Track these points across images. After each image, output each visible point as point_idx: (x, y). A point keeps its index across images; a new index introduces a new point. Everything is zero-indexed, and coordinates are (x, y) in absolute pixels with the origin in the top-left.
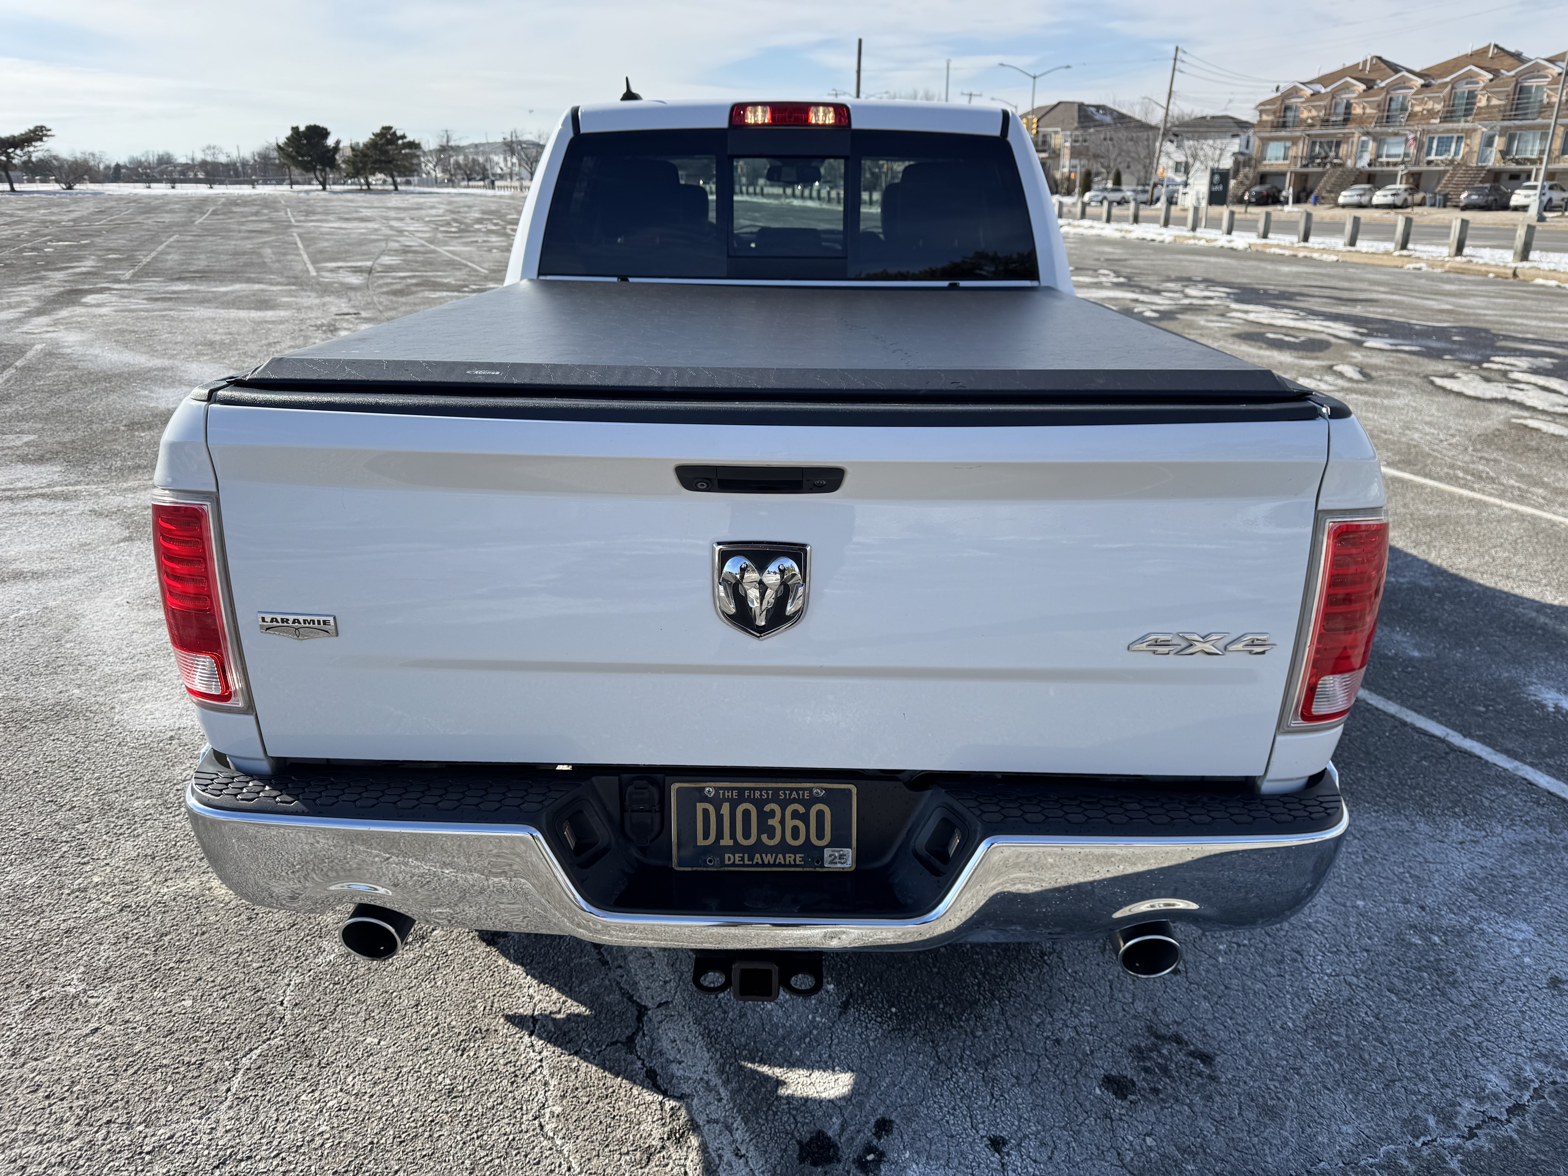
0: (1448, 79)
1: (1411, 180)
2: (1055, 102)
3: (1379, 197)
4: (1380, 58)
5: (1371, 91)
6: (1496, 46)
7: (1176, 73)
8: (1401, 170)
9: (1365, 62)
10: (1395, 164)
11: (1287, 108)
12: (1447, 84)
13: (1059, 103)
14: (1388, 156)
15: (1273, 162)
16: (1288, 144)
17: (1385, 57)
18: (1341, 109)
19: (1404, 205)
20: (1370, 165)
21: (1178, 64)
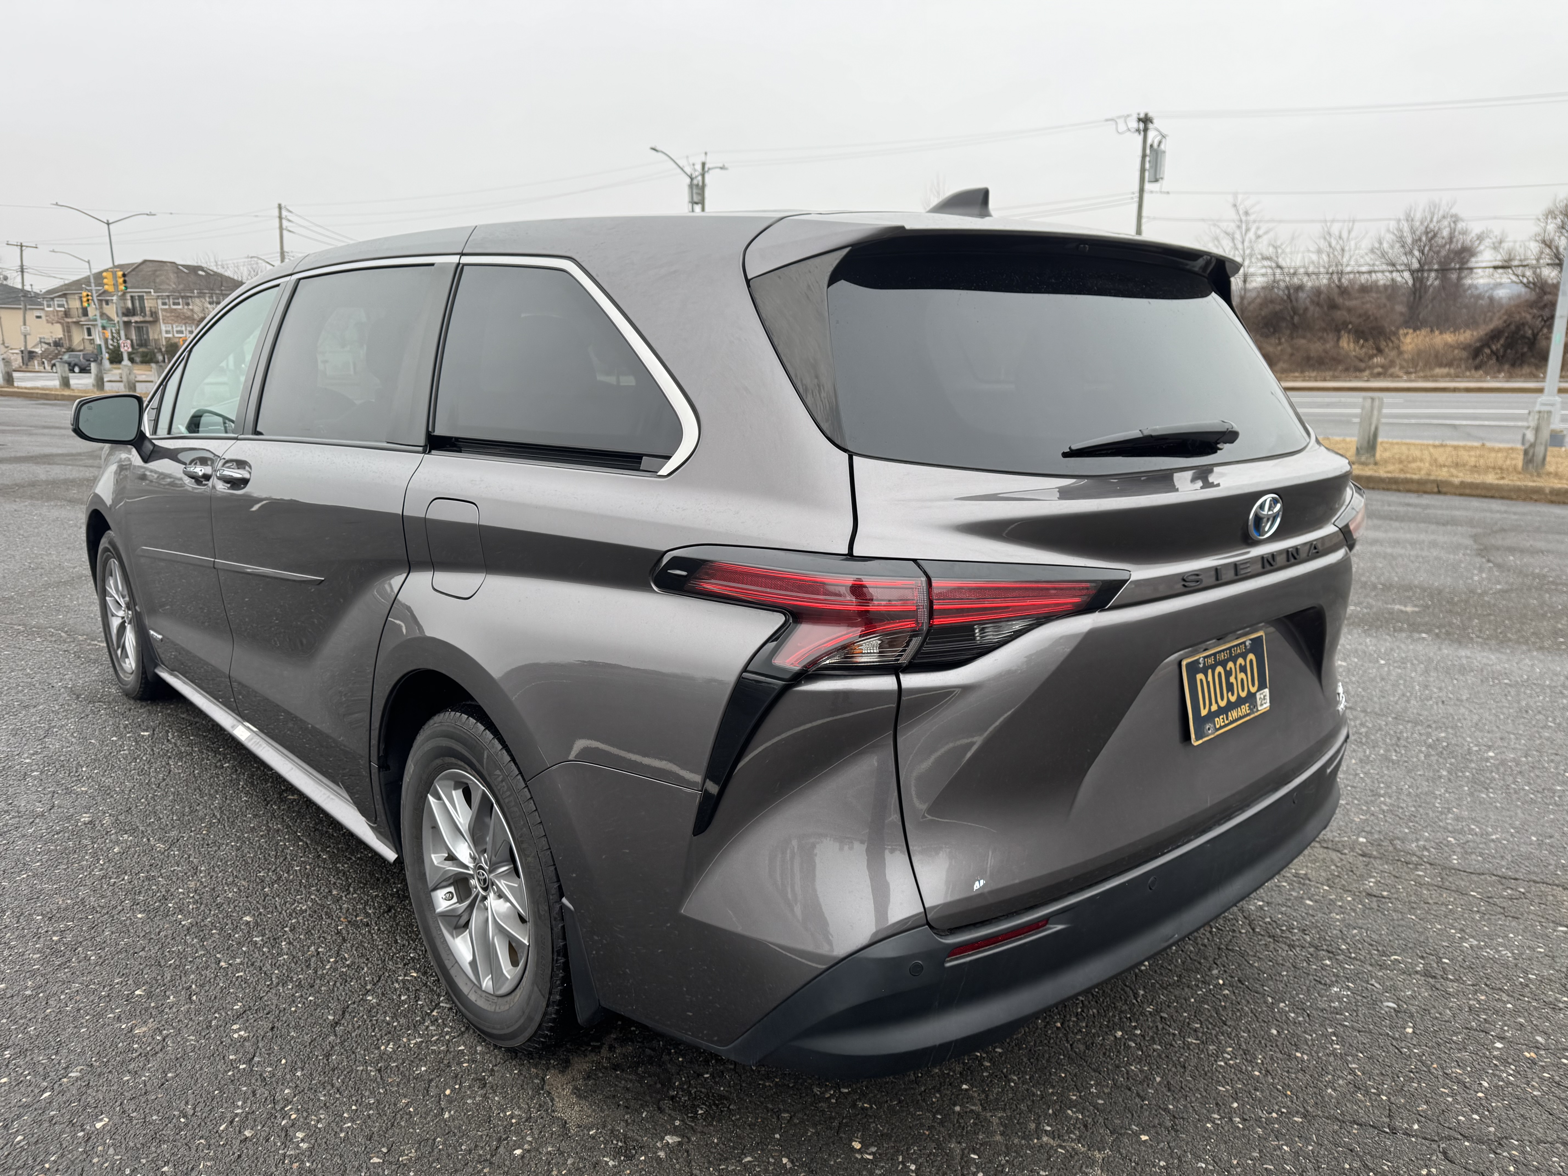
2: (139, 260)
7: (285, 233)
13: (145, 262)
21: (285, 223)
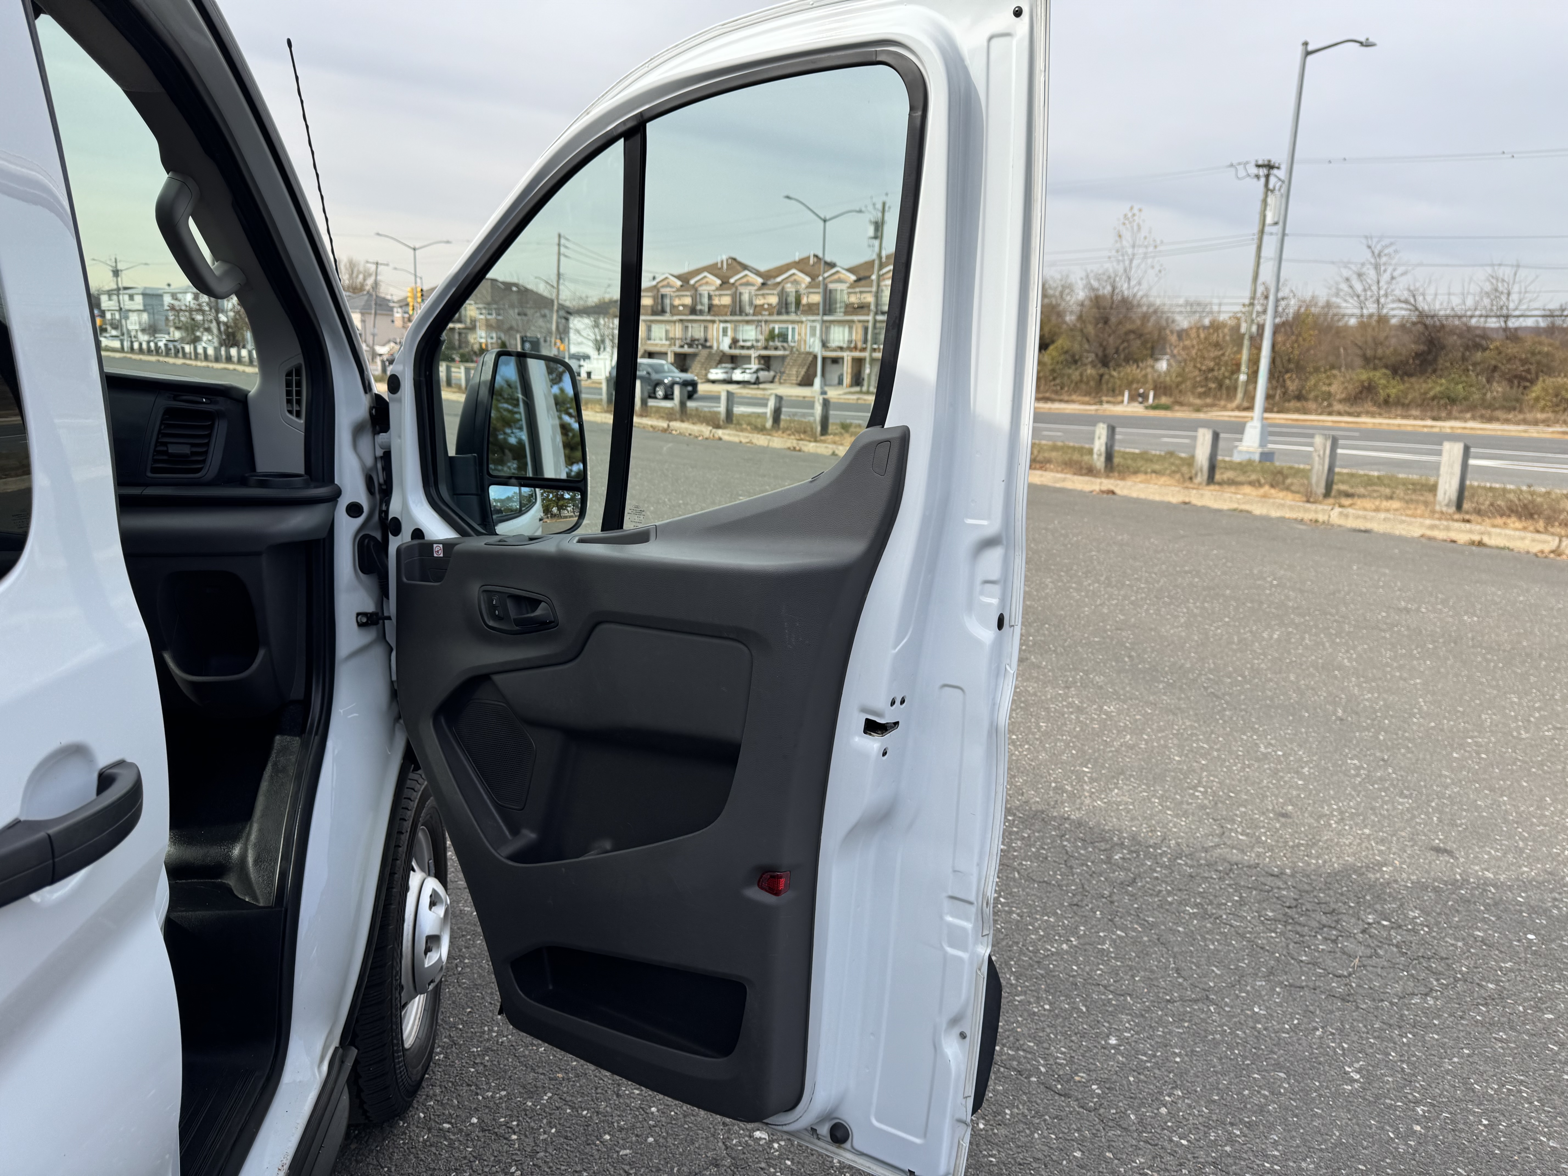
0: (779, 279)
1: (762, 362)
3: (737, 375)
4: (734, 259)
5: (725, 286)
6: (816, 256)
8: (753, 354)
9: (722, 262)
10: (748, 348)
11: (663, 296)
12: (779, 283)
14: (744, 341)
15: (657, 342)
16: (668, 327)
17: (739, 259)
18: (706, 300)
19: (757, 382)
20: (730, 347)
